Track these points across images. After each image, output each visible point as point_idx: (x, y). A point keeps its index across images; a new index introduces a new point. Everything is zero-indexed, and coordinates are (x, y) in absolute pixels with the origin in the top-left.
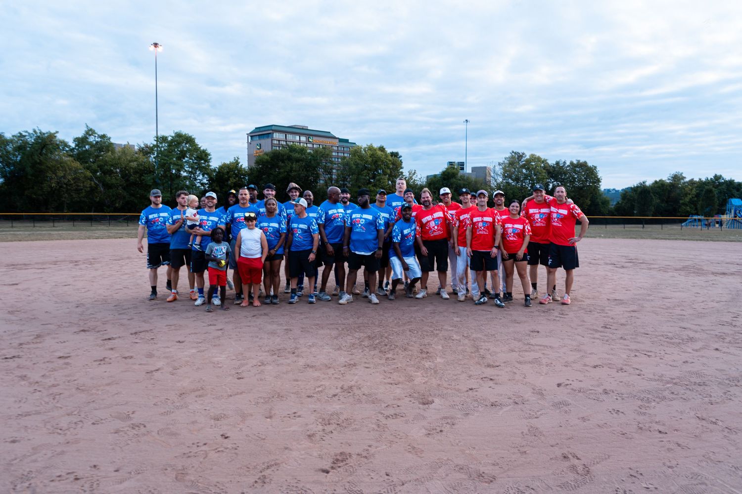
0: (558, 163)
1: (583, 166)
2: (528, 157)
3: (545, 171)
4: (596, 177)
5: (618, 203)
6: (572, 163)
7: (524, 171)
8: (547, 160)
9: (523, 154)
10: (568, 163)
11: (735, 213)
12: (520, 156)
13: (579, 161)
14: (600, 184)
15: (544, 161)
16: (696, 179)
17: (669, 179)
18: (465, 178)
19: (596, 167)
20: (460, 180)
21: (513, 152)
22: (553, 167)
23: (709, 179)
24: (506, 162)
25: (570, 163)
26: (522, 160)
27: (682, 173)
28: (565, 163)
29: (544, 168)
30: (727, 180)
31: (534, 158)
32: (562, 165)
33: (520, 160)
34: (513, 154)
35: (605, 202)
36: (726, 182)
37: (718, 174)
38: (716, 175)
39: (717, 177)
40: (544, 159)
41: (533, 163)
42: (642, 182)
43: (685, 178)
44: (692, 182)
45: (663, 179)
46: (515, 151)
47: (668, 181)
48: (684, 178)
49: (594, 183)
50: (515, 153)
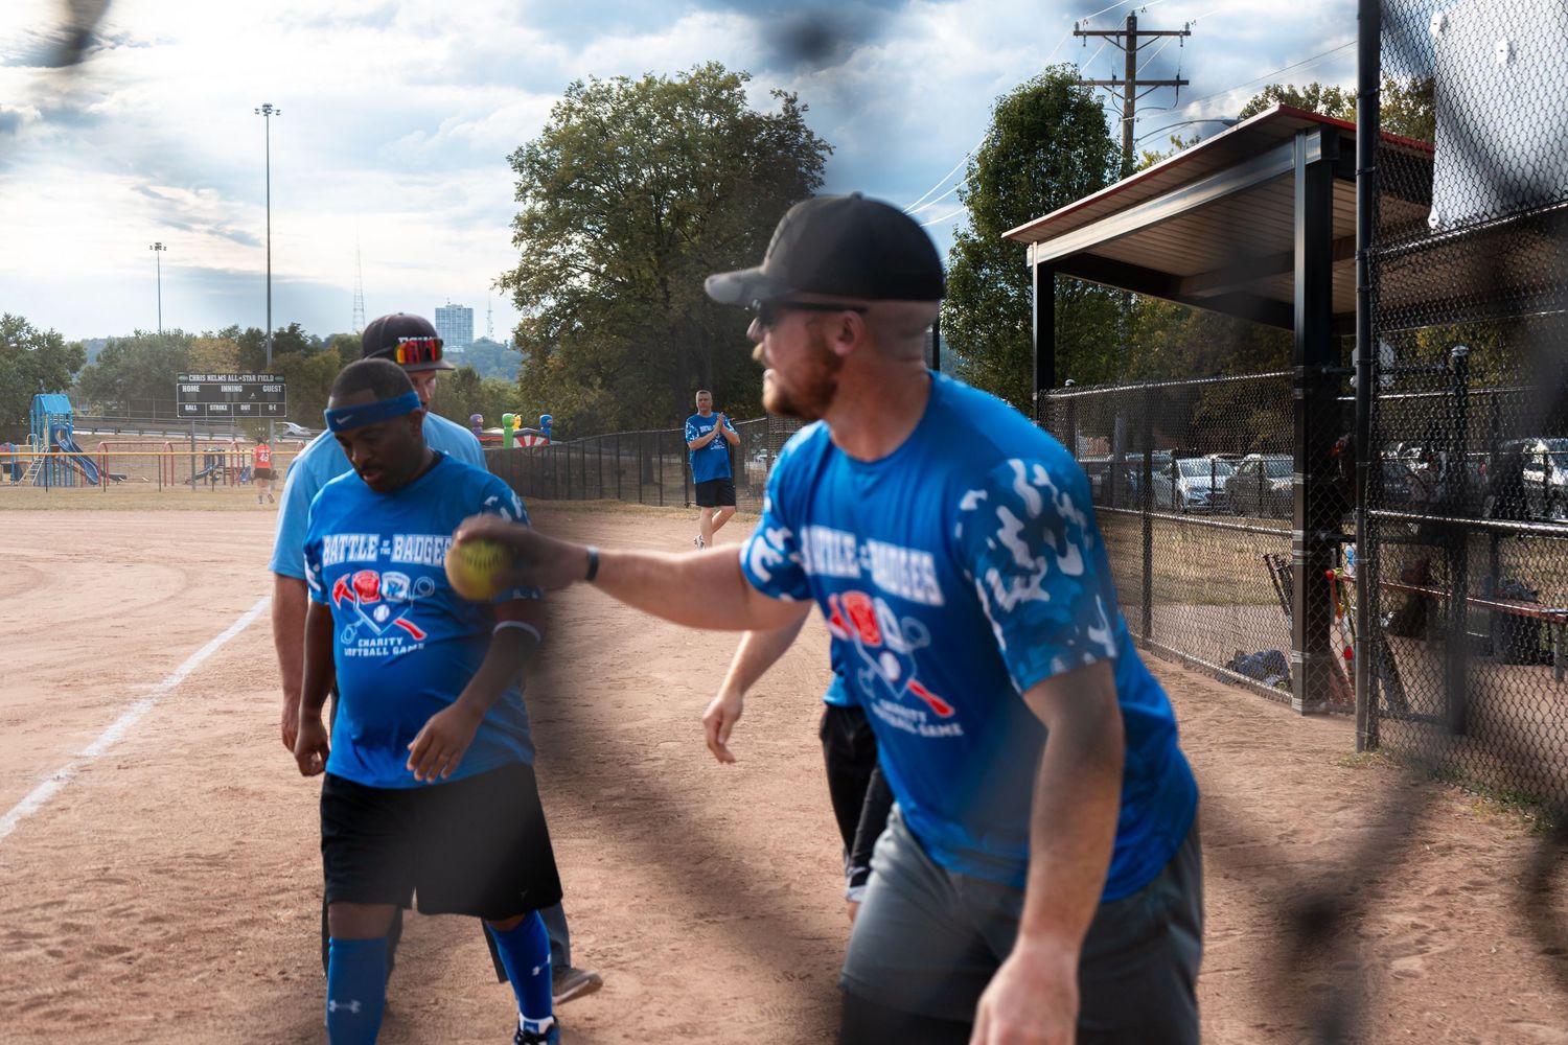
11: (53, 440)
30: (41, 333)
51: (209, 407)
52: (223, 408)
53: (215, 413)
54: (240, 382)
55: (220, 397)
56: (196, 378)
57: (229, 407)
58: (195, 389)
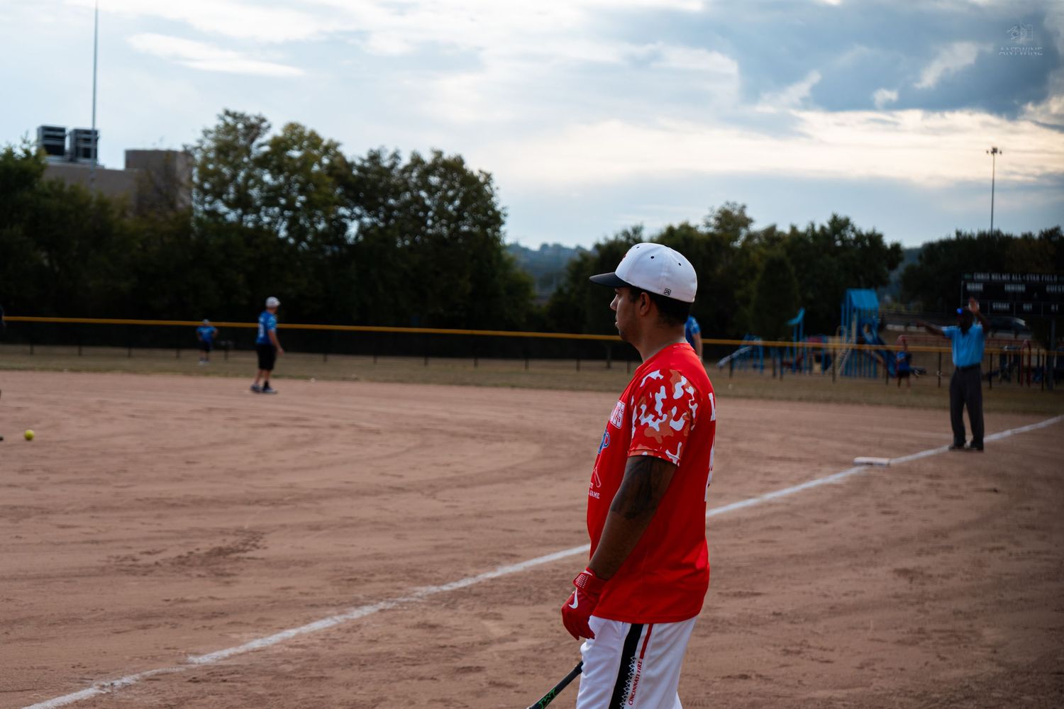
0: (374, 157)
1: (453, 169)
2: (276, 130)
3: (329, 180)
4: (492, 207)
5: (560, 291)
6: (417, 161)
7: (267, 178)
8: (337, 145)
9: (263, 120)
10: (405, 160)
11: (860, 333)
12: (254, 129)
13: (439, 154)
14: (503, 228)
15: (331, 149)
16: (784, 228)
17: (708, 225)
18: (67, 189)
19: (488, 176)
20: (47, 195)
21: (227, 113)
22: (361, 169)
23: (817, 229)
24: (209, 143)
25: (412, 160)
26: (259, 141)
27: (744, 207)
28: (395, 156)
29: (331, 169)
30: (864, 232)
31: (295, 135)
32: (386, 164)
33: (252, 140)
34: (229, 120)
35: (519, 288)
36: (860, 238)
37: (842, 215)
38: (835, 217)
39: (839, 225)
40: (331, 141)
41: (296, 154)
42: (630, 231)
43: (750, 221)
44: (771, 235)
45: (692, 223)
46: (232, 109)
47: (703, 230)
48: (746, 222)
49: (485, 225)
50: (234, 116)
51: (991, 306)
52: (1005, 306)
53: (998, 312)
54: (1023, 282)
55: (1004, 297)
56: (980, 276)
57: (1011, 306)
58: (979, 287)
